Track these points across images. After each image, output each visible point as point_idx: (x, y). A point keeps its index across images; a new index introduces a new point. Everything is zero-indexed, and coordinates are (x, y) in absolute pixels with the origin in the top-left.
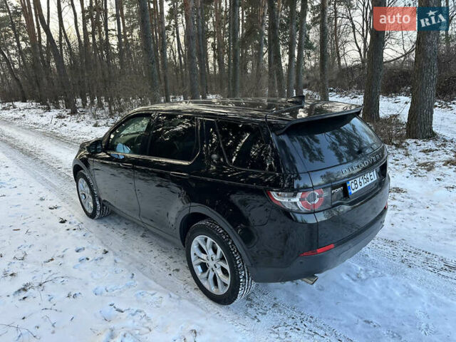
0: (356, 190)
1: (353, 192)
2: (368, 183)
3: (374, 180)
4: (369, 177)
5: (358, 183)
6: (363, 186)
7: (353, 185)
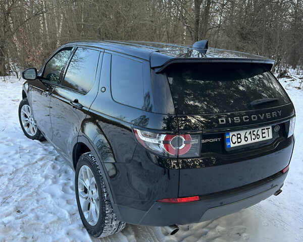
0: (237, 144)
1: (232, 145)
2: (257, 140)
3: (267, 138)
4: (260, 133)
5: (243, 137)
6: (249, 142)
7: (235, 139)
